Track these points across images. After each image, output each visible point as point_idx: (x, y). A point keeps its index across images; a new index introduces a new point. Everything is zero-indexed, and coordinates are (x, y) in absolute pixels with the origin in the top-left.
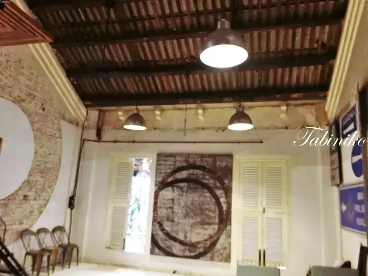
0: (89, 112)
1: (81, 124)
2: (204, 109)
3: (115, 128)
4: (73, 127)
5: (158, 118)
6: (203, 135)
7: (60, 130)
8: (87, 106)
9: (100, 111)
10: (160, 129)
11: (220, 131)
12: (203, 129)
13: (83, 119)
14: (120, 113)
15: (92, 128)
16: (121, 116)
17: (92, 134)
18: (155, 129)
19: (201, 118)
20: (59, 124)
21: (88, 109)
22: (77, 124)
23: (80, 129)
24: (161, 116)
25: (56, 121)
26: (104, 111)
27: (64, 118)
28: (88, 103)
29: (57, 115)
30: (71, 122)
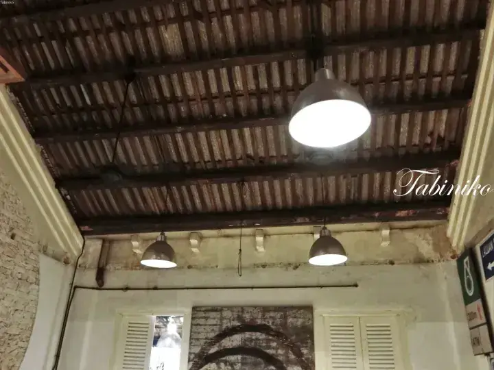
0: (87, 242)
1: (72, 261)
2: (265, 235)
3: (126, 267)
4: (59, 267)
5: (195, 250)
6: (264, 277)
7: (38, 271)
8: (83, 233)
9: (104, 241)
10: (197, 268)
11: (291, 268)
12: (264, 266)
13: (76, 253)
14: (135, 243)
15: (90, 268)
16: (137, 248)
17: (90, 278)
18: (189, 267)
19: (261, 249)
20: (37, 261)
21: (86, 237)
22: (66, 262)
23: (70, 269)
24: (198, 247)
25: (32, 257)
26: (111, 241)
27: (45, 253)
28: (86, 228)
29: (35, 246)
30: (56, 258)
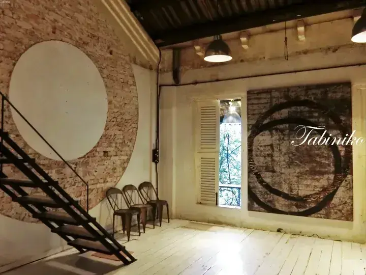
0: (161, 52)
1: (154, 67)
2: (306, 25)
3: (193, 67)
4: (147, 71)
5: (245, 47)
6: (306, 61)
7: (133, 76)
8: (159, 46)
9: (174, 49)
10: (248, 61)
11: (331, 51)
12: (305, 52)
13: (156, 61)
14: (197, 48)
15: (167, 72)
16: (199, 51)
17: (168, 78)
18: (242, 61)
19: (302, 38)
20: (131, 69)
21: (161, 48)
22: (151, 69)
23: (155, 74)
24: (247, 43)
25: (127, 66)
26: (180, 49)
27: (135, 63)
28: (160, 41)
29: (127, 58)
30: (143, 66)
